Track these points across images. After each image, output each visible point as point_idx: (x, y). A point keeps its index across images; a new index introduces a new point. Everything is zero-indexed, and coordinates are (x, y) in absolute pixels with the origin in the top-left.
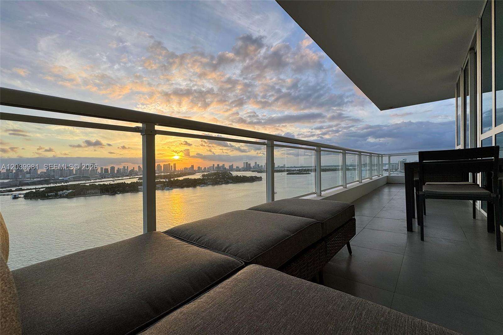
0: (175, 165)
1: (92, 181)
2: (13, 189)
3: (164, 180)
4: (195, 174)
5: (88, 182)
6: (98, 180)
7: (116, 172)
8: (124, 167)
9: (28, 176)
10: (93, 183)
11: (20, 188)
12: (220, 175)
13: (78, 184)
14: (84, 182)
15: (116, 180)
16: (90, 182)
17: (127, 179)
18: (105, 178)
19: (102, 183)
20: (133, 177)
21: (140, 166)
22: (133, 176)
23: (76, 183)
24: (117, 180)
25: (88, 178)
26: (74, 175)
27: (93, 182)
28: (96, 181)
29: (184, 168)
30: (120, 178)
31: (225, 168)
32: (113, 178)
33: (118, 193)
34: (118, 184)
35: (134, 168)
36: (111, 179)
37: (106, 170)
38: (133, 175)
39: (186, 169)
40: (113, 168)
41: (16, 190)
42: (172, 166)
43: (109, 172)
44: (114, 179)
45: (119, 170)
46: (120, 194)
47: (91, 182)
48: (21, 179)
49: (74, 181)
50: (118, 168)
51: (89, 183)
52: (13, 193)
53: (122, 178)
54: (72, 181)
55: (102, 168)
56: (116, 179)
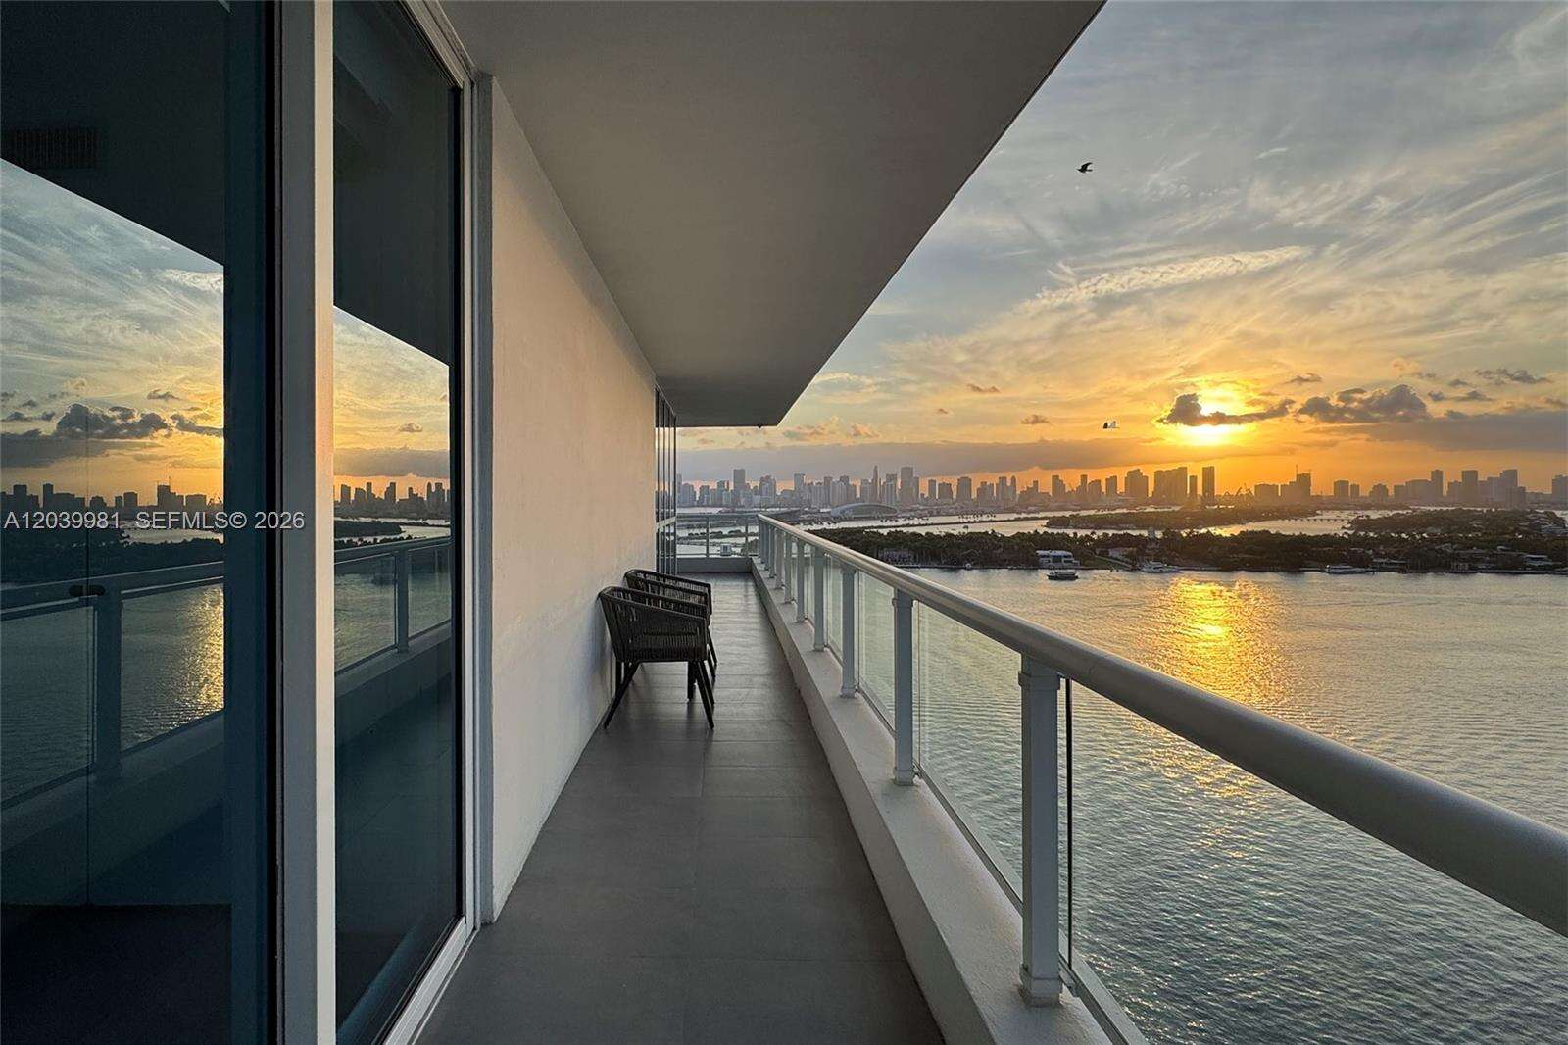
0: (1209, 474)
1: (901, 522)
2: (726, 531)
3: (1145, 533)
4: (1314, 514)
5: (888, 523)
6: (916, 521)
7: (974, 495)
8: (1003, 480)
9: (757, 499)
10: (898, 530)
11: (737, 529)
12: (1474, 524)
13: (860, 531)
14: (878, 523)
15: (972, 523)
16: (893, 523)
17: (1009, 520)
18: (938, 514)
19: (923, 531)
20: (1029, 516)
21: (1058, 477)
22: (1029, 512)
23: (856, 526)
24: (975, 522)
25: (889, 513)
26: (858, 500)
27: (903, 526)
28: (911, 522)
29: (1256, 487)
30: (984, 518)
31: (1524, 489)
32: (962, 515)
33: (968, 565)
34: (972, 538)
35: (1036, 483)
36: (956, 519)
37: (946, 489)
38: (1030, 508)
39: (1263, 489)
40: (965, 484)
41: (729, 536)
42: (1194, 479)
43: (955, 497)
44: (966, 520)
45: (984, 489)
46: (972, 569)
47: (898, 524)
48: (743, 506)
49: (855, 519)
50: (984, 484)
51: (890, 527)
52: (723, 540)
53: (993, 518)
54: (850, 519)
55: (932, 483)
56: (972, 520)
